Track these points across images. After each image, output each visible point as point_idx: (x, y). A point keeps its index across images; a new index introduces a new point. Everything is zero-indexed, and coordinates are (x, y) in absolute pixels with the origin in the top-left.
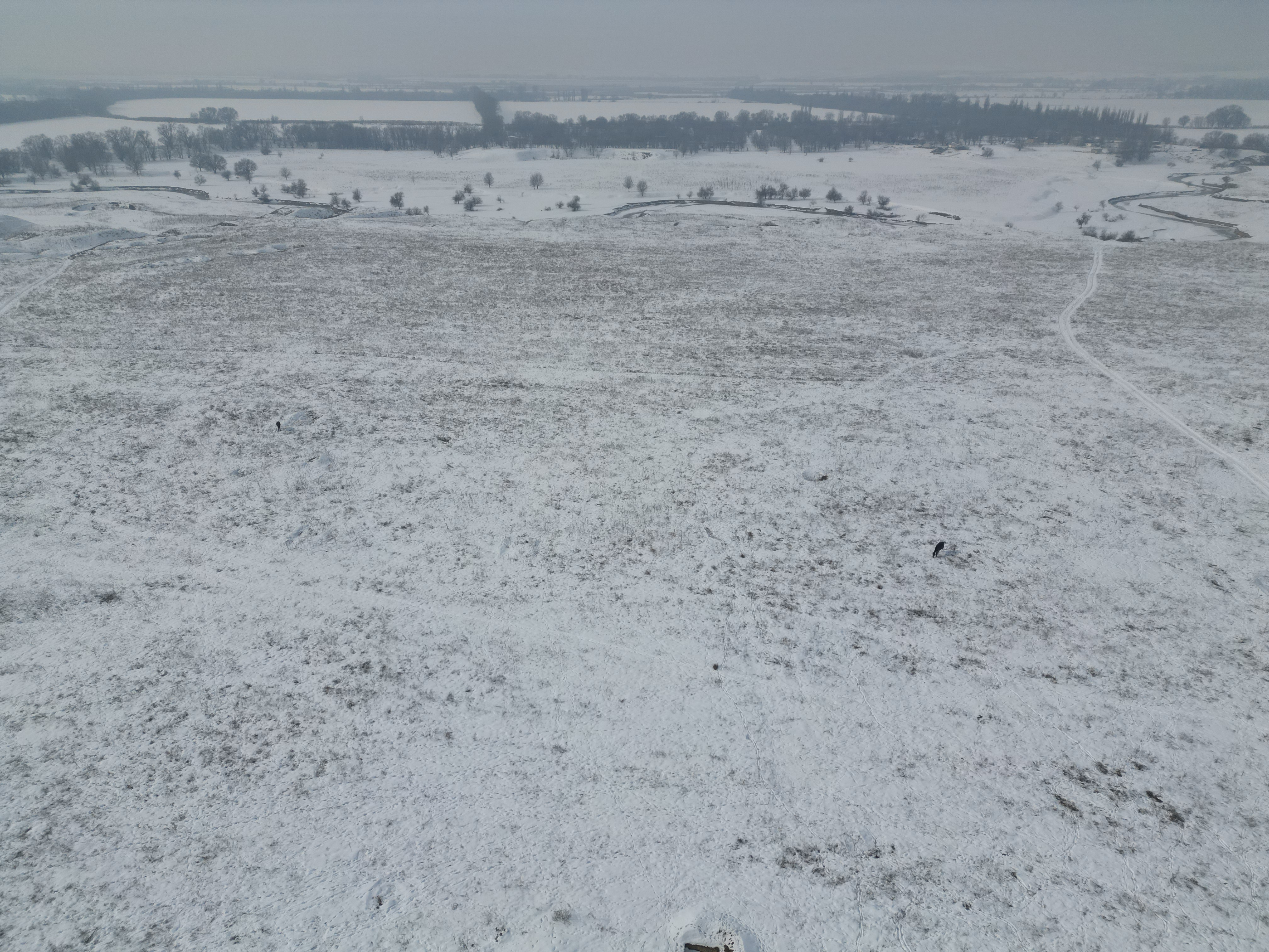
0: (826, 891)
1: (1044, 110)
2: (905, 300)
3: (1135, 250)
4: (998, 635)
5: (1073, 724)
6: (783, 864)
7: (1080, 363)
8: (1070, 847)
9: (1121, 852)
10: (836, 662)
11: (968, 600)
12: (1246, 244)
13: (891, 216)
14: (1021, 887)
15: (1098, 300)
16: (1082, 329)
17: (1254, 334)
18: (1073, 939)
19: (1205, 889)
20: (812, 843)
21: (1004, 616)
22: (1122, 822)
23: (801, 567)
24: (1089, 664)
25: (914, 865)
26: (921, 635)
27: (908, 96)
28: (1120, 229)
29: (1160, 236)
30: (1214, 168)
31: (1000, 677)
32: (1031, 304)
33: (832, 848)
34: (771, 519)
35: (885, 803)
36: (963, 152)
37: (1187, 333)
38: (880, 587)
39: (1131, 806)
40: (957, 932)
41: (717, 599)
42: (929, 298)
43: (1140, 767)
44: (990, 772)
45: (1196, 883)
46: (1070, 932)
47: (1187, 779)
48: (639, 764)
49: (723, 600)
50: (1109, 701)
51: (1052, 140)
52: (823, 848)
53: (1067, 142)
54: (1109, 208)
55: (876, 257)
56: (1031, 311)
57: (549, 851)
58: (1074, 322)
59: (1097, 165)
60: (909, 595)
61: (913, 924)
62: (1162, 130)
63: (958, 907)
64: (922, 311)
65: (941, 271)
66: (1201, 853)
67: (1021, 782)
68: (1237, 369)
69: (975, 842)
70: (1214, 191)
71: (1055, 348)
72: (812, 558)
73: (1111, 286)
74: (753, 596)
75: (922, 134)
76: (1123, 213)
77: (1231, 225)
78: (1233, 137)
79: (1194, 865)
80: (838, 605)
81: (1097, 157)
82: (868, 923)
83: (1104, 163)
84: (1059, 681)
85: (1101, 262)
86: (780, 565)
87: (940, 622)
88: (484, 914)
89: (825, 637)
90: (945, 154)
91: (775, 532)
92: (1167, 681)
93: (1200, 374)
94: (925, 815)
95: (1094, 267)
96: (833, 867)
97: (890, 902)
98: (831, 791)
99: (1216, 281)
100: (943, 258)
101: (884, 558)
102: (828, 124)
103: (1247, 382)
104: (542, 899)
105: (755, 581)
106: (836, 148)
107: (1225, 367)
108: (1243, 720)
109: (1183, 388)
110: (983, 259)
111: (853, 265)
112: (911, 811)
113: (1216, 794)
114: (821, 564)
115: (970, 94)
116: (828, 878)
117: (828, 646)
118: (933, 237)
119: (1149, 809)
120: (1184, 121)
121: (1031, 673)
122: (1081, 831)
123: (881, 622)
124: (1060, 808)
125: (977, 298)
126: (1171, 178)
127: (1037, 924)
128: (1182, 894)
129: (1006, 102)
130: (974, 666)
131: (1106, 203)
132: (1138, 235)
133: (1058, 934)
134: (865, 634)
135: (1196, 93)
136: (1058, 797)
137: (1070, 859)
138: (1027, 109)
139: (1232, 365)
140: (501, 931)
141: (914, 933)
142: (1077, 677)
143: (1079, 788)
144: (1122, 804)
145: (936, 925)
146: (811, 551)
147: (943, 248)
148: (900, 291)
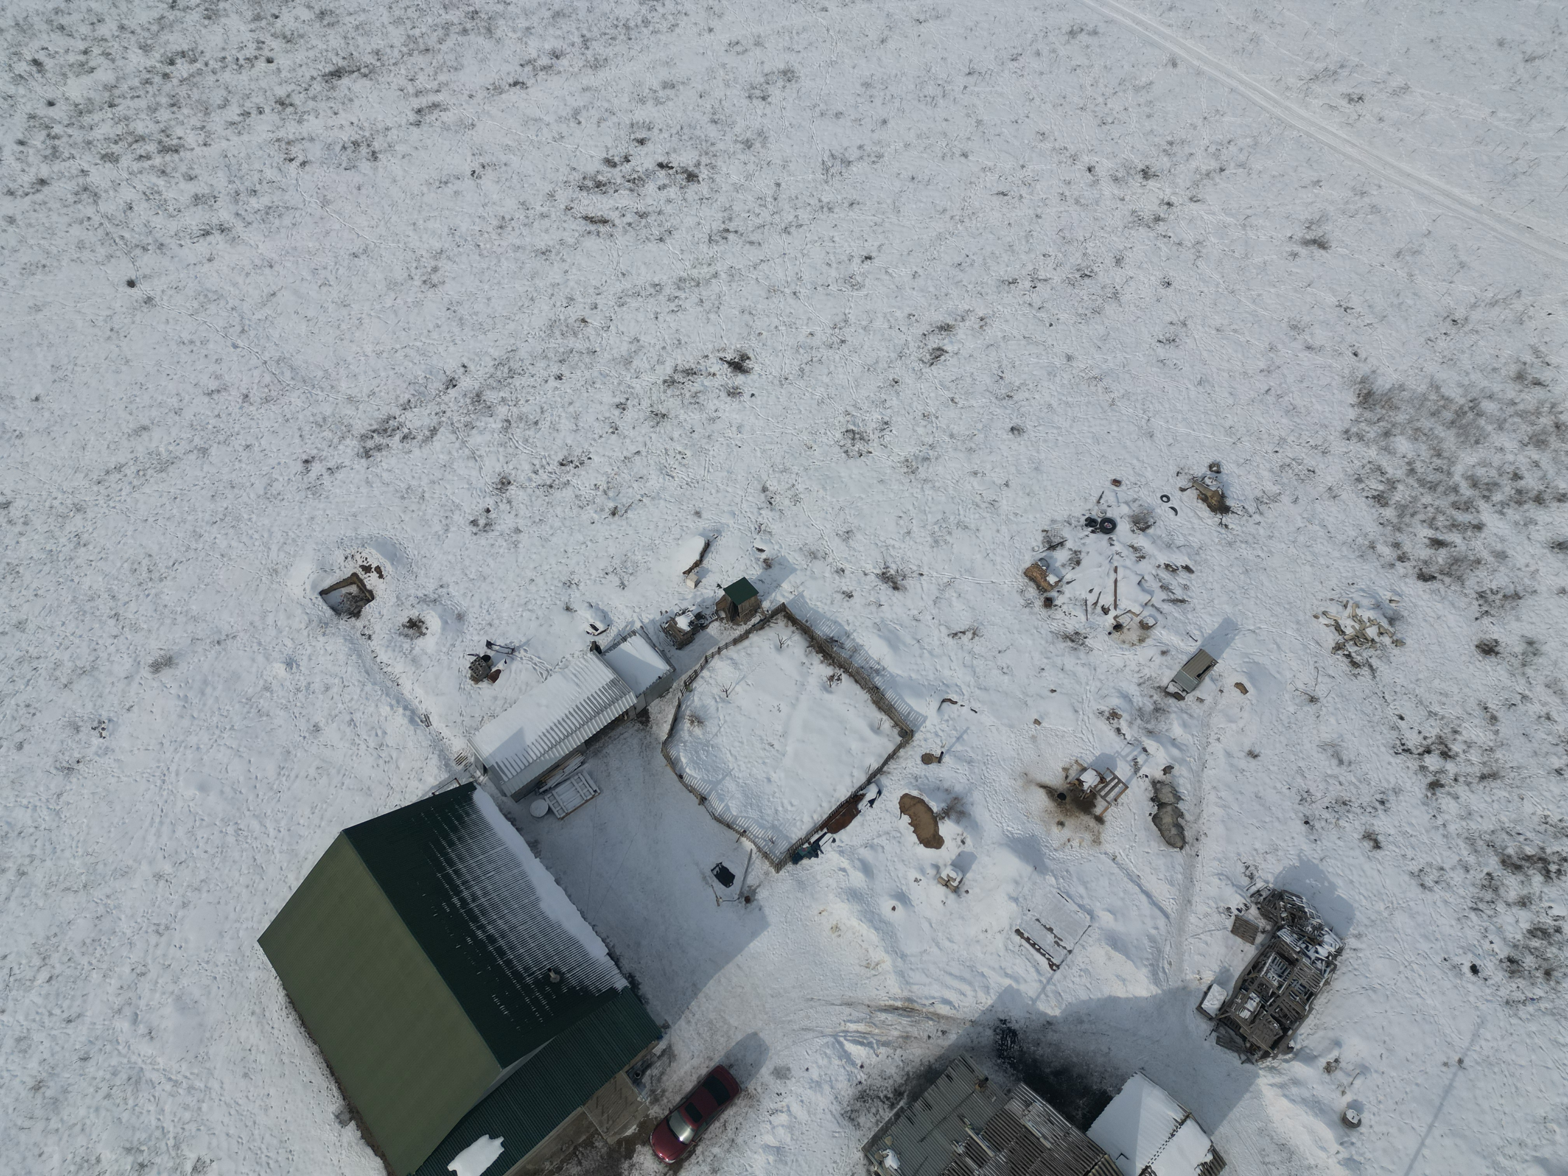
0: (426, 450)
4: (440, 57)
5: (563, 128)
6: (367, 454)
8: (618, 263)
9: (661, 240)
10: (279, 192)
11: (383, 26)
14: (595, 329)
18: (657, 347)
19: (736, 232)
20: (382, 415)
21: (434, 28)
22: (650, 209)
23: (148, 82)
24: (548, 47)
25: (492, 370)
26: (357, 102)
31: (469, 112)
33: (406, 407)
34: (49, 22)
35: (431, 326)
38: (270, 61)
39: (650, 187)
40: (563, 407)
41: (62, 188)
43: (642, 142)
44: (513, 230)
45: (727, 231)
46: (652, 342)
47: (685, 130)
48: (122, 457)
49: (72, 186)
50: (585, 82)
52: (397, 412)
57: (88, 617)
60: (311, 54)
61: (522, 425)
63: (552, 383)
66: (722, 199)
67: (546, 222)
69: (536, 311)
72: (154, 60)
74: (110, 158)
79: (720, 214)
80: (233, 113)
82: (482, 452)
84: (529, 83)
86: (117, 92)
87: (368, 73)
88: (64, 727)
89: (245, 166)
91: (71, 41)
92: (626, 27)
94: (476, 314)
96: (418, 424)
97: (491, 420)
98: (368, 349)
101: (249, 15)
104: (123, 665)
105: (98, 134)
108: (706, 35)
112: (461, 319)
113: (713, 132)
114: (172, 63)
116: (420, 438)
117: (256, 177)
119: (667, 182)
121: (497, 90)
122: (621, 240)
123: (300, 109)
124: (592, 228)
127: (624, 353)
128: (722, 248)
130: (436, 112)
133: (645, 351)
134: (291, 137)
136: (586, 218)
137: (624, 275)
140: (100, 727)
141: (527, 432)
142: (544, 68)
143: (599, 197)
144: (642, 191)
145: (542, 412)
146: (145, 48)
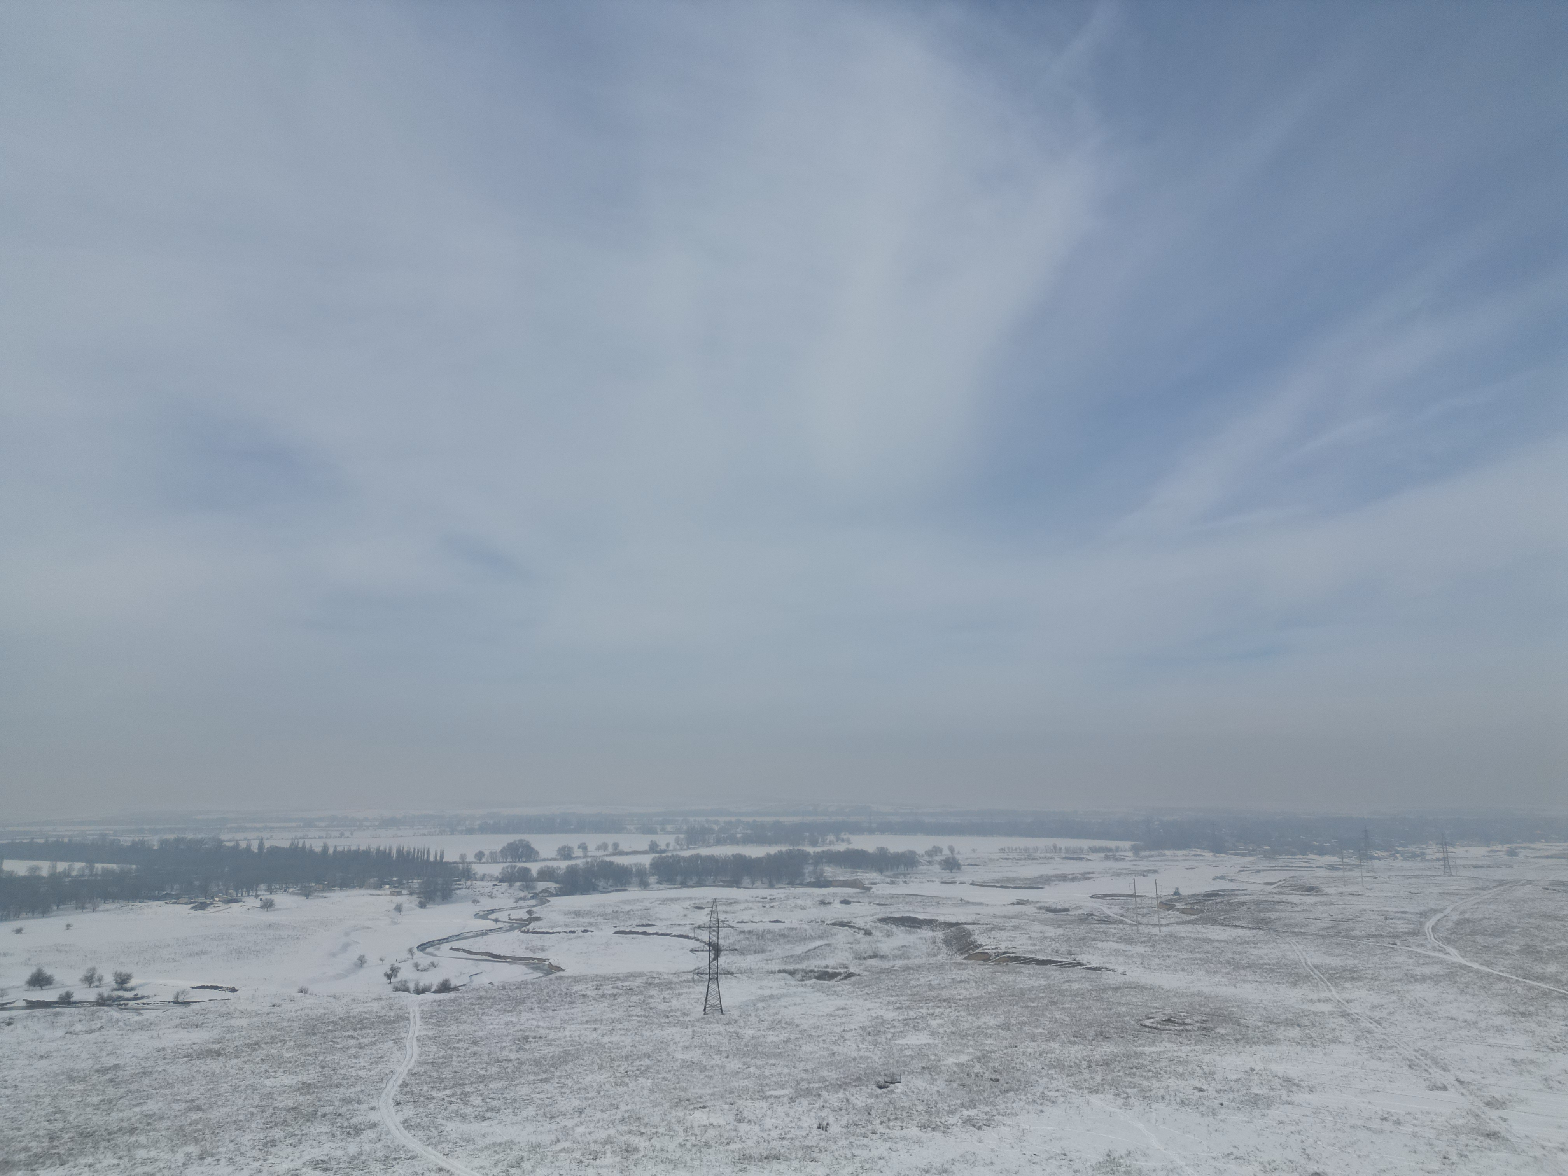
1: (331, 851)
2: (162, 1118)
3: (453, 1001)
7: (412, 1158)
12: (561, 978)
13: (136, 998)
15: (422, 1069)
16: (408, 1111)
17: (589, 1078)
27: (154, 842)
28: (433, 979)
29: (478, 981)
30: (516, 902)
32: (342, 1090)
36: (235, 906)
37: (524, 1090)
42: (199, 1108)
51: (345, 885)
53: (361, 886)
54: (419, 956)
55: (111, 1061)
56: (343, 1100)
58: (398, 1104)
59: (399, 909)
62: (461, 866)
64: (189, 1130)
65: (214, 1065)
68: (582, 1123)
70: (521, 925)
71: (379, 1145)
73: (435, 1049)
75: (176, 886)
76: (435, 960)
77: (544, 960)
78: (527, 870)
81: (398, 899)
83: (406, 906)
85: (419, 1021)
90: (211, 909)
93: (547, 1139)
95: (412, 1029)
99: (541, 1024)
100: (217, 1047)
102: (32, 881)
103: (595, 1137)
106: (45, 911)
107: (570, 1123)
109: (532, 1161)
110: (273, 1040)
111: (72, 1079)
115: (239, 836)
118: (201, 1019)
120: (480, 856)
125: (269, 1095)
126: (477, 916)
129: (286, 844)
131: (415, 950)
132: (454, 983)
135: (485, 829)
138: (311, 851)
139: (576, 1120)
147: (215, 1033)
148: (152, 1106)
